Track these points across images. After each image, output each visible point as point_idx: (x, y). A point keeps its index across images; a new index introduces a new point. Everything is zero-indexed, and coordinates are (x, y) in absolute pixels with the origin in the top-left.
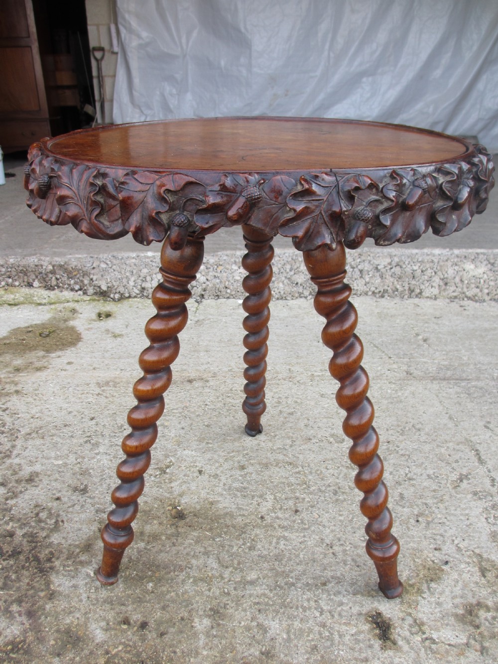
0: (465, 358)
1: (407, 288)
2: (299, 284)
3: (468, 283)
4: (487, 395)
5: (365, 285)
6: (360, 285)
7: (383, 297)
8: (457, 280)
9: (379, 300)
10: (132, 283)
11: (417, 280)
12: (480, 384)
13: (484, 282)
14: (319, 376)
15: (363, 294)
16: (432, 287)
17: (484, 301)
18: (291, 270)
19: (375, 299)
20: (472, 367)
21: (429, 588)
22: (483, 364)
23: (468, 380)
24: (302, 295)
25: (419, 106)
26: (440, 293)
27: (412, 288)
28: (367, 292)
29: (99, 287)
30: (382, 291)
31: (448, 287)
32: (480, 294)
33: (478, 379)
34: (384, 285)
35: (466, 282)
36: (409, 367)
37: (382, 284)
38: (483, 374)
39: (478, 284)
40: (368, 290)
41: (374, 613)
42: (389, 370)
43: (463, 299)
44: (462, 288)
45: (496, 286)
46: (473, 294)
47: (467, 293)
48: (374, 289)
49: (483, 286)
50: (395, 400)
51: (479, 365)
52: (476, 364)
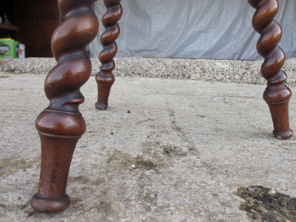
0: (199, 91)
1: (181, 74)
2: (119, 70)
3: (217, 71)
5: (157, 71)
6: (153, 71)
8: (210, 69)
9: (164, 79)
10: (28, 66)
11: (186, 69)
12: (202, 97)
13: (226, 71)
15: (156, 77)
16: (196, 73)
17: (227, 82)
19: (162, 79)
20: (201, 93)
22: (209, 92)
23: (194, 95)
25: (228, 46)
26: (201, 77)
27: (184, 74)
28: (158, 75)
29: (11, 68)
30: (167, 75)
31: (205, 74)
32: (225, 78)
34: (167, 72)
35: (216, 71)
37: (166, 71)
38: (206, 94)
39: (223, 72)
40: (159, 74)
42: (144, 91)
43: (215, 81)
44: (214, 75)
45: (234, 74)
46: (220, 78)
47: (217, 78)
48: (162, 74)
49: (226, 73)
50: (135, 98)
51: (206, 92)
52: (204, 92)
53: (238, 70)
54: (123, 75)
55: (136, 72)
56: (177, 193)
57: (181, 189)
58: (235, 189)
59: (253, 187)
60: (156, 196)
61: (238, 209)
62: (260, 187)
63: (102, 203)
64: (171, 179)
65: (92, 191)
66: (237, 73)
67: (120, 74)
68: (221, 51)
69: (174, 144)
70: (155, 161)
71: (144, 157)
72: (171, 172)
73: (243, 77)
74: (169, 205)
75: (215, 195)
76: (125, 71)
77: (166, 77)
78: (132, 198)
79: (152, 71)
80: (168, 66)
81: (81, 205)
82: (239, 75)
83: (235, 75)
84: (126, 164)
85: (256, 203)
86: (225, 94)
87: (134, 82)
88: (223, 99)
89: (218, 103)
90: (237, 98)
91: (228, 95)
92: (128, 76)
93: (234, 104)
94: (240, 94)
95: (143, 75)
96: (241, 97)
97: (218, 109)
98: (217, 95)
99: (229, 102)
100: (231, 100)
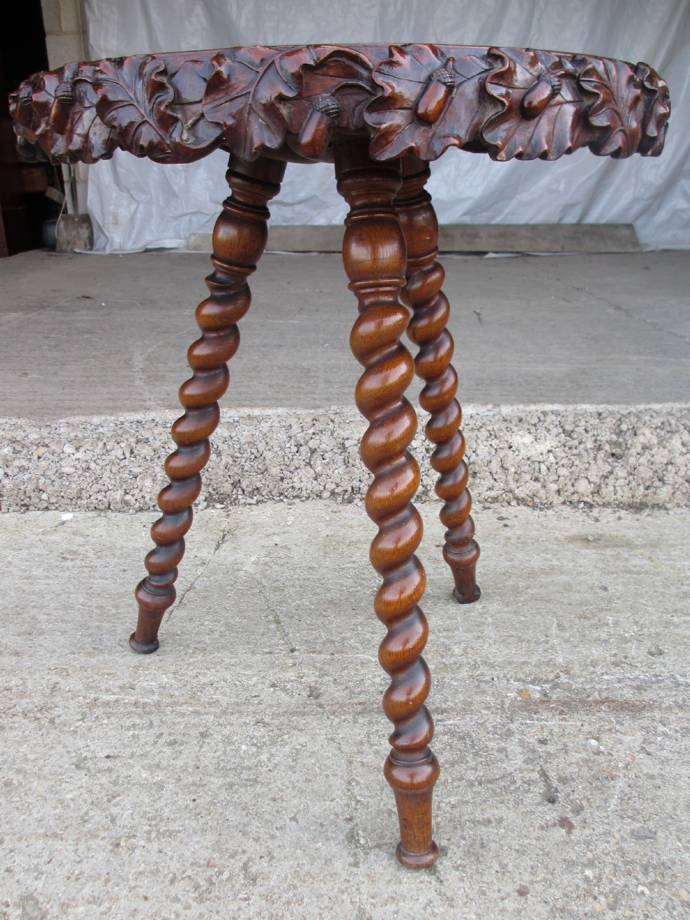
0: (457, 650)
3: (516, 473)
4: (470, 757)
5: (316, 479)
6: (304, 479)
7: (350, 501)
8: (495, 466)
9: (341, 508)
13: (548, 469)
14: (108, 704)
15: (313, 496)
17: (551, 505)
19: (334, 507)
20: (464, 673)
22: (492, 666)
28: (321, 492)
30: (350, 489)
32: (542, 493)
33: (466, 708)
34: (351, 480)
35: (513, 470)
36: (321, 676)
37: (347, 477)
38: (483, 692)
39: (536, 474)
42: (273, 685)
43: (509, 503)
44: (506, 483)
45: (574, 477)
46: (528, 493)
47: (516, 492)
48: (334, 486)
49: (546, 477)
50: (244, 775)
51: (483, 669)
52: (475, 667)
53: (587, 466)
55: (244, 485)
66: (583, 475)
68: (524, 197)
73: (603, 486)
76: (208, 482)
77: (346, 497)
79: (300, 478)
80: (351, 461)
82: (590, 482)
83: (576, 479)
86: (546, 682)
87: (240, 556)
88: (541, 749)
89: (522, 809)
90: (586, 728)
91: (555, 686)
92: (219, 506)
93: (578, 810)
94: (594, 664)
95: (270, 492)
96: (596, 702)
97: (522, 892)
98: (520, 692)
99: (561, 787)
100: (565, 749)
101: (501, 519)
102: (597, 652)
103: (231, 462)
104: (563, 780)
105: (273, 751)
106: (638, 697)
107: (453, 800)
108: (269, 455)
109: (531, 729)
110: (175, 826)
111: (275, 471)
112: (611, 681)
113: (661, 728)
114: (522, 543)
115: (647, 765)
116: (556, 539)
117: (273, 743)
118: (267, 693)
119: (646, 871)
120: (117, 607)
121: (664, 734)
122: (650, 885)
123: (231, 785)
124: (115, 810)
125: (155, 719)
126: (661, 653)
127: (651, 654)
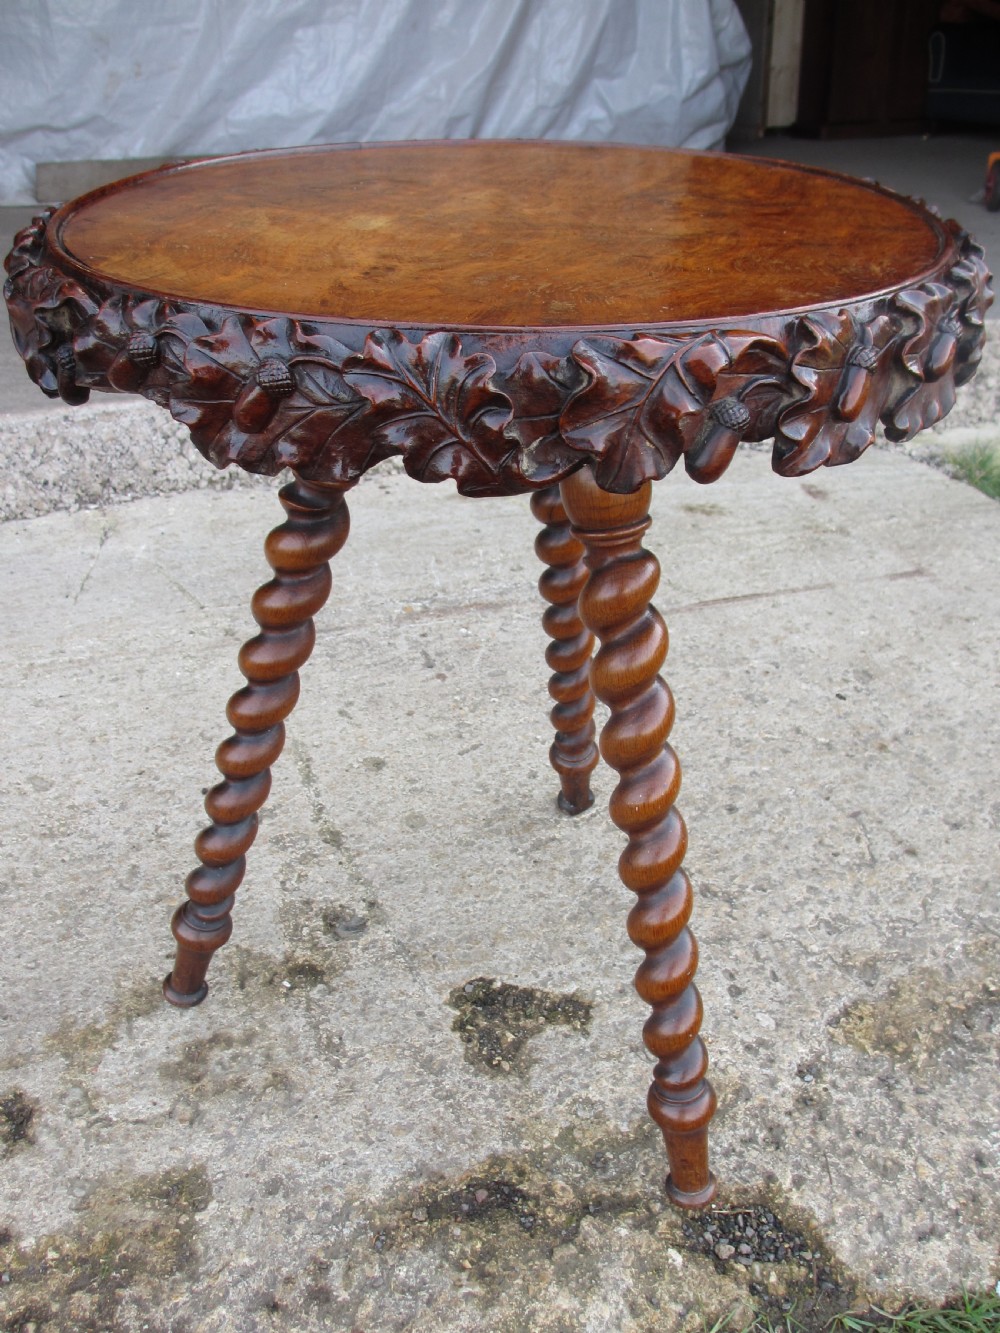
2: (50, 484)
4: (366, 652)
5: (191, 468)
6: (178, 470)
7: (230, 487)
9: (221, 494)
12: (363, 633)
14: (44, 665)
15: (190, 487)
18: (33, 457)
19: (213, 494)
20: (357, 603)
21: (129, 1031)
22: (380, 595)
23: (341, 629)
24: (60, 505)
25: (420, 84)
28: (198, 482)
30: (228, 476)
33: (360, 625)
36: (233, 621)
38: (374, 612)
40: (198, 477)
41: (11, 1096)
42: (192, 633)
43: (389, 473)
48: (210, 474)
50: (184, 688)
51: (372, 598)
52: (366, 597)
54: (69, 499)
55: (114, 483)
56: (368, 1026)
57: (373, 1016)
58: (446, 996)
59: (470, 983)
60: (340, 1039)
61: (449, 1032)
62: (481, 979)
63: (275, 1075)
64: (354, 999)
65: (250, 1058)
67: (61, 502)
68: (393, 107)
69: (338, 900)
70: (317, 959)
71: (297, 954)
72: (350, 984)
74: (362, 1050)
75: (420, 1014)
76: (76, 483)
77: (225, 484)
78: (311, 1053)
79: (174, 470)
81: (249, 1087)
84: (271, 982)
85: (473, 1012)
86: (426, 599)
87: (128, 547)
88: (422, 640)
89: (408, 674)
90: (458, 622)
91: (433, 601)
92: (92, 506)
93: (449, 669)
94: (465, 583)
95: (144, 488)
96: (467, 607)
97: (410, 714)
98: (404, 609)
99: (437, 658)
100: (441, 637)
101: (382, 487)
102: (467, 575)
103: (96, 461)
104: (439, 654)
105: (204, 671)
106: (500, 599)
107: (355, 677)
108: (136, 450)
109: (414, 629)
110: (137, 724)
111: (146, 464)
112: (478, 592)
113: (517, 615)
114: (403, 505)
115: (503, 637)
116: (436, 499)
117: (203, 667)
118: (188, 639)
119: (497, 690)
120: (19, 601)
121: (519, 619)
122: (499, 697)
123: (175, 696)
124: (82, 724)
125: (94, 668)
126: (521, 569)
127: (513, 570)
